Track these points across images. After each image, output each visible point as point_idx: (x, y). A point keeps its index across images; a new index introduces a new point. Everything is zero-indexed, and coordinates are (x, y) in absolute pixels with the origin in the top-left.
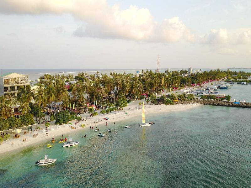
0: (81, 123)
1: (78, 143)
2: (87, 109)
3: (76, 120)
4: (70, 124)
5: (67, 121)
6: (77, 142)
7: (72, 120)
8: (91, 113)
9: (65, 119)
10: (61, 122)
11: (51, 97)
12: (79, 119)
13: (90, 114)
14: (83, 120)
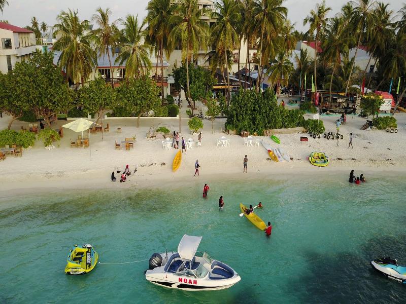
0: (317, 145)
1: (236, 279)
2: (358, 102)
3: (301, 128)
4: (272, 137)
5: (266, 128)
6: (230, 275)
7: (285, 127)
8: (371, 118)
9: (259, 117)
10: (240, 125)
11: (222, 37)
12: (314, 129)
13: (364, 121)
14: (328, 136)
